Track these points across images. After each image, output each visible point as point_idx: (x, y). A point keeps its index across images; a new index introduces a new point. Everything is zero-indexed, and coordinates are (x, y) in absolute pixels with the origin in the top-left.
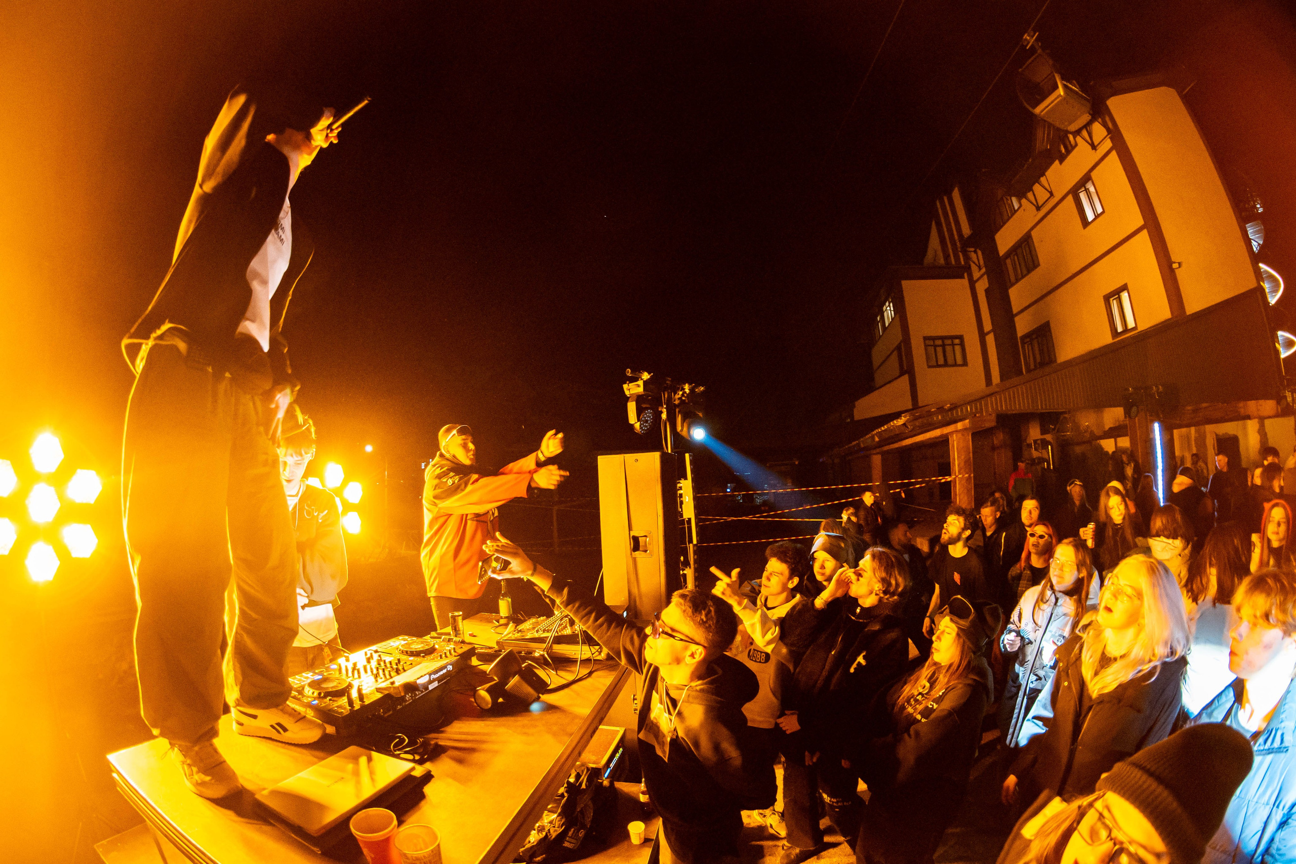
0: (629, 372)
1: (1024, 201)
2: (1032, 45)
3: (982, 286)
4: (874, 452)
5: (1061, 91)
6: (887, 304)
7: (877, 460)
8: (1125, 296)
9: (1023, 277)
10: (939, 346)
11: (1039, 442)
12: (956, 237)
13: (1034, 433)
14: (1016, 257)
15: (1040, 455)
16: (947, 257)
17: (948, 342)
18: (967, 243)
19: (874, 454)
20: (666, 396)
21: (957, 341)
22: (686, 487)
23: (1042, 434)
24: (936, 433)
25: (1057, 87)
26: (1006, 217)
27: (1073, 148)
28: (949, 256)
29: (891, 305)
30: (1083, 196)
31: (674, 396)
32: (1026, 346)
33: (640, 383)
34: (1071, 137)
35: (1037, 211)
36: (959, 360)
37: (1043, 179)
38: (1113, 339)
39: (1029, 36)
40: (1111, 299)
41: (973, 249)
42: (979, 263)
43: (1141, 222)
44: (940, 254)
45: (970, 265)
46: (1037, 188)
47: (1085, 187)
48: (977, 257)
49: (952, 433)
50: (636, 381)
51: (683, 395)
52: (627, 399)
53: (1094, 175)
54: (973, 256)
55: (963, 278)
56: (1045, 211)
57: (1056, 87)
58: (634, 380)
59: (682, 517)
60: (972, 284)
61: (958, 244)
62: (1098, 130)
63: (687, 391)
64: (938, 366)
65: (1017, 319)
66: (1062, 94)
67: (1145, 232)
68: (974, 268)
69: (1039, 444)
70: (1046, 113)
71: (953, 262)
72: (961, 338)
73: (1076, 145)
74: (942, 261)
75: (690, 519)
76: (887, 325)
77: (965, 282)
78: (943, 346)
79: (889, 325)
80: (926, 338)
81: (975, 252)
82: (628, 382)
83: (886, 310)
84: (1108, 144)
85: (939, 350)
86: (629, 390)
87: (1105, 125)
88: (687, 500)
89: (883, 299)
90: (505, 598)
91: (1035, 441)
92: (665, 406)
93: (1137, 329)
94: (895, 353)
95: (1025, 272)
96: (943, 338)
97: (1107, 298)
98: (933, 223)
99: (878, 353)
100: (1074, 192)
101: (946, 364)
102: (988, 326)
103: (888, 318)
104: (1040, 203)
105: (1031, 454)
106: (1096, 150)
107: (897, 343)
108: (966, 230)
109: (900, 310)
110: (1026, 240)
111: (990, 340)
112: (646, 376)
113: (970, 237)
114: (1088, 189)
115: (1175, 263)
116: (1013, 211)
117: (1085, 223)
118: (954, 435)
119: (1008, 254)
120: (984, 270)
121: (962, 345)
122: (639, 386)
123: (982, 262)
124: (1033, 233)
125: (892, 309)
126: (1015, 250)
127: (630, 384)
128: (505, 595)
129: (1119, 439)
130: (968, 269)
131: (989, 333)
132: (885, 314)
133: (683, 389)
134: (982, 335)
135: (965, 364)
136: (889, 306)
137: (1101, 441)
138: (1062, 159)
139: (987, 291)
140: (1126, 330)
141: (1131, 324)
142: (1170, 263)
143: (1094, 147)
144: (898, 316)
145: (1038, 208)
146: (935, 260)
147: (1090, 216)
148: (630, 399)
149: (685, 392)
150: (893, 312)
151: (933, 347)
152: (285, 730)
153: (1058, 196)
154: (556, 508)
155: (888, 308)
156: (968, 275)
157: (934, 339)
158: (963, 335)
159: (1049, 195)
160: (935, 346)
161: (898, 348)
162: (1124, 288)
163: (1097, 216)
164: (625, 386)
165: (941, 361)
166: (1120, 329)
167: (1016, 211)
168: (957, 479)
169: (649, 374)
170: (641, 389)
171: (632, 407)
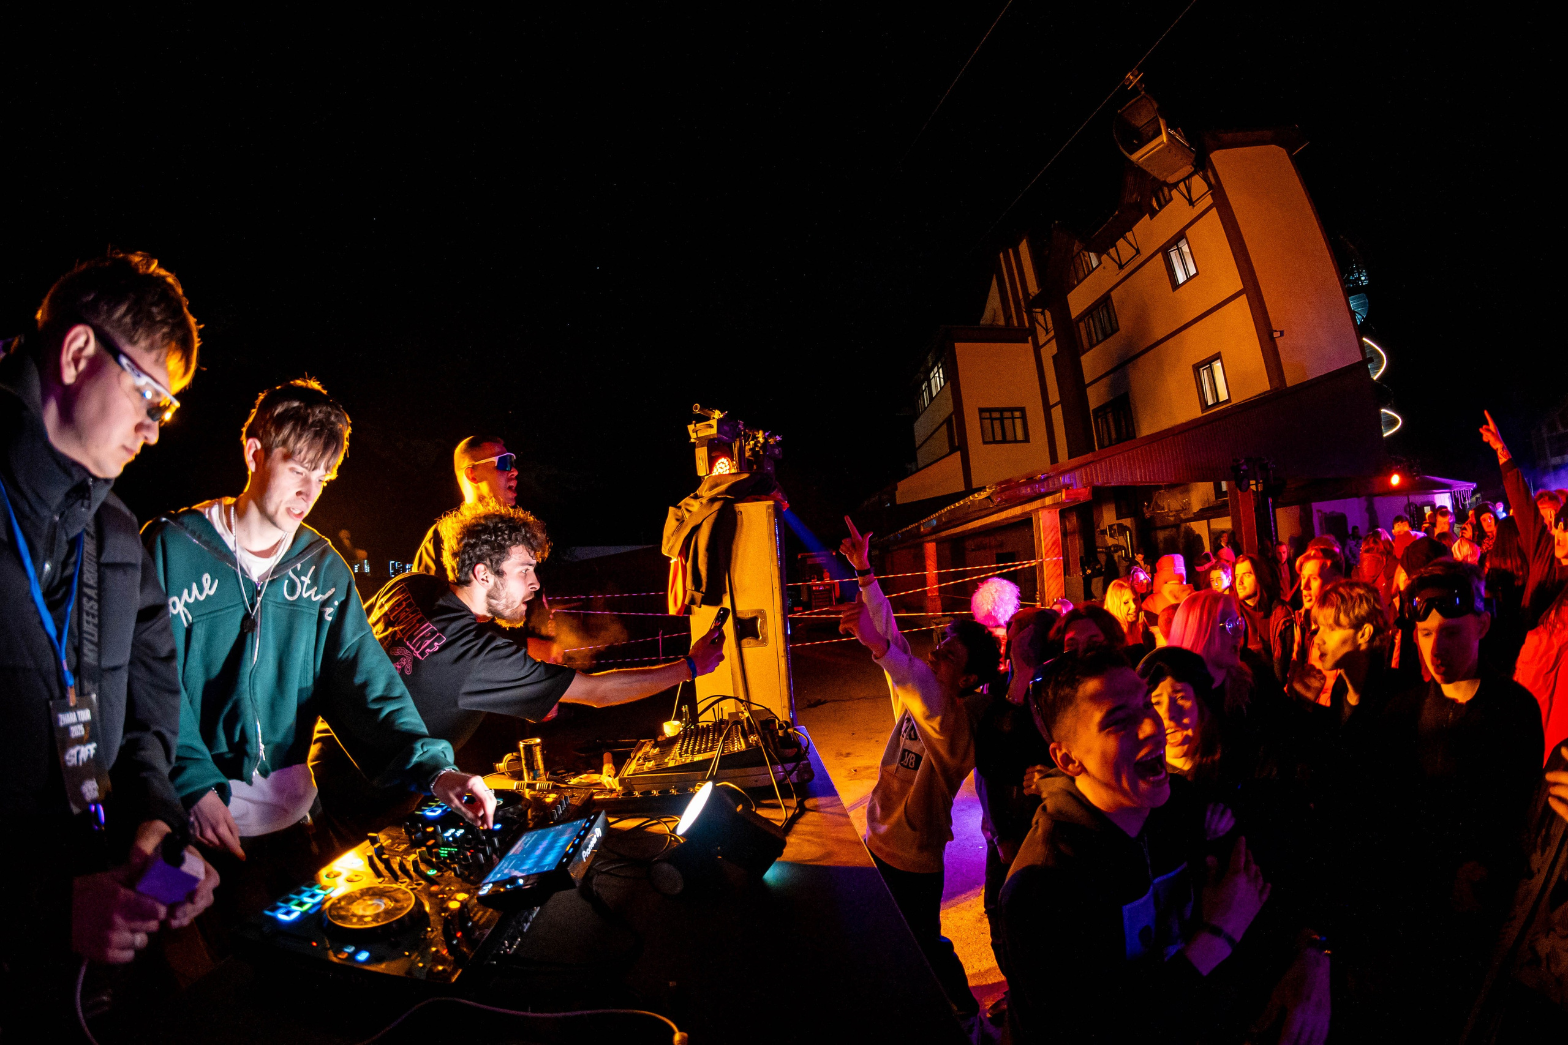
0: (697, 409)
1: (1105, 257)
2: (1135, 85)
3: (1050, 351)
4: (929, 538)
5: (1164, 138)
6: (936, 369)
7: (931, 548)
8: (1217, 366)
9: (1099, 342)
10: (997, 419)
11: (1115, 527)
12: (1021, 296)
13: (1109, 517)
14: (1091, 322)
15: (1116, 542)
16: (1008, 318)
17: (1007, 414)
18: (1033, 303)
19: (929, 542)
20: (738, 444)
21: (1017, 414)
23: (1118, 519)
24: (1017, 511)
25: (1161, 133)
26: (1081, 275)
27: (1167, 202)
28: (1011, 316)
29: (941, 370)
30: (1174, 256)
31: (746, 446)
32: (1099, 420)
33: (712, 422)
34: (1166, 190)
35: (1120, 269)
36: (1020, 436)
37: (1129, 235)
38: (1202, 413)
39: (1132, 75)
40: (1202, 369)
41: (1040, 310)
42: (1047, 326)
43: (1241, 287)
44: (1000, 313)
45: (1036, 328)
46: (1121, 243)
47: (1177, 246)
48: (1045, 319)
49: (1037, 510)
50: (706, 420)
51: (755, 445)
52: (694, 446)
53: (1188, 232)
54: (1040, 318)
55: (1027, 342)
56: (1130, 271)
57: (1159, 133)
58: (704, 418)
60: (1037, 349)
61: (1023, 303)
62: (1198, 185)
63: (761, 440)
64: (995, 442)
65: (1089, 390)
66: (1165, 141)
67: (1244, 297)
68: (1040, 332)
69: (1115, 530)
70: (1145, 160)
71: (1016, 324)
72: (1022, 410)
73: (1171, 199)
74: (1002, 322)
76: (934, 394)
77: (1029, 346)
78: (1002, 419)
79: (937, 394)
80: (982, 410)
81: (1043, 313)
82: (694, 422)
83: (934, 377)
84: (1208, 200)
85: (997, 424)
86: (696, 432)
87: (1206, 179)
89: (930, 364)
91: (1111, 527)
92: (736, 457)
93: (1231, 402)
94: (945, 426)
95: (1100, 337)
96: (1001, 410)
97: (1196, 368)
98: (994, 277)
99: (921, 428)
100: (1165, 250)
101: (1004, 441)
102: (1054, 396)
103: (936, 386)
104: (1124, 262)
105: (1105, 541)
106: (1194, 206)
107: (947, 415)
108: (1033, 289)
109: (952, 376)
110: (1105, 301)
111: (1057, 413)
112: (717, 414)
113: (1037, 296)
114: (1181, 248)
115: (1276, 331)
116: (1091, 269)
117: (1175, 285)
118: (1040, 512)
119: (1081, 317)
120: (1052, 333)
121: (1024, 418)
122: (711, 426)
123: (1050, 325)
124: (1112, 294)
125: (941, 376)
126: (1089, 312)
127: (697, 425)
129: (1212, 521)
130: (1033, 332)
131: (1055, 405)
132: (933, 381)
133: (755, 438)
134: (1047, 408)
135: (1027, 439)
136: (938, 371)
137: (1191, 523)
138: (1153, 213)
139: (1055, 358)
140: (1217, 403)
141: (1223, 395)
142: (1271, 332)
143: (1192, 203)
144: (949, 384)
145: (1121, 267)
146: (994, 321)
147: (1181, 277)
148: (698, 445)
149: (759, 442)
150: (942, 380)
151: (989, 421)
153: (1145, 254)
155: (937, 375)
156: (1032, 339)
157: (990, 410)
158: (1024, 408)
159: (1134, 252)
160: (992, 419)
161: (948, 421)
162: (1217, 357)
163: (1189, 279)
164: (691, 427)
165: (999, 437)
166: (1210, 402)
167: (1094, 269)
168: (1044, 563)
169: (722, 413)
170: (714, 431)
171: (701, 454)
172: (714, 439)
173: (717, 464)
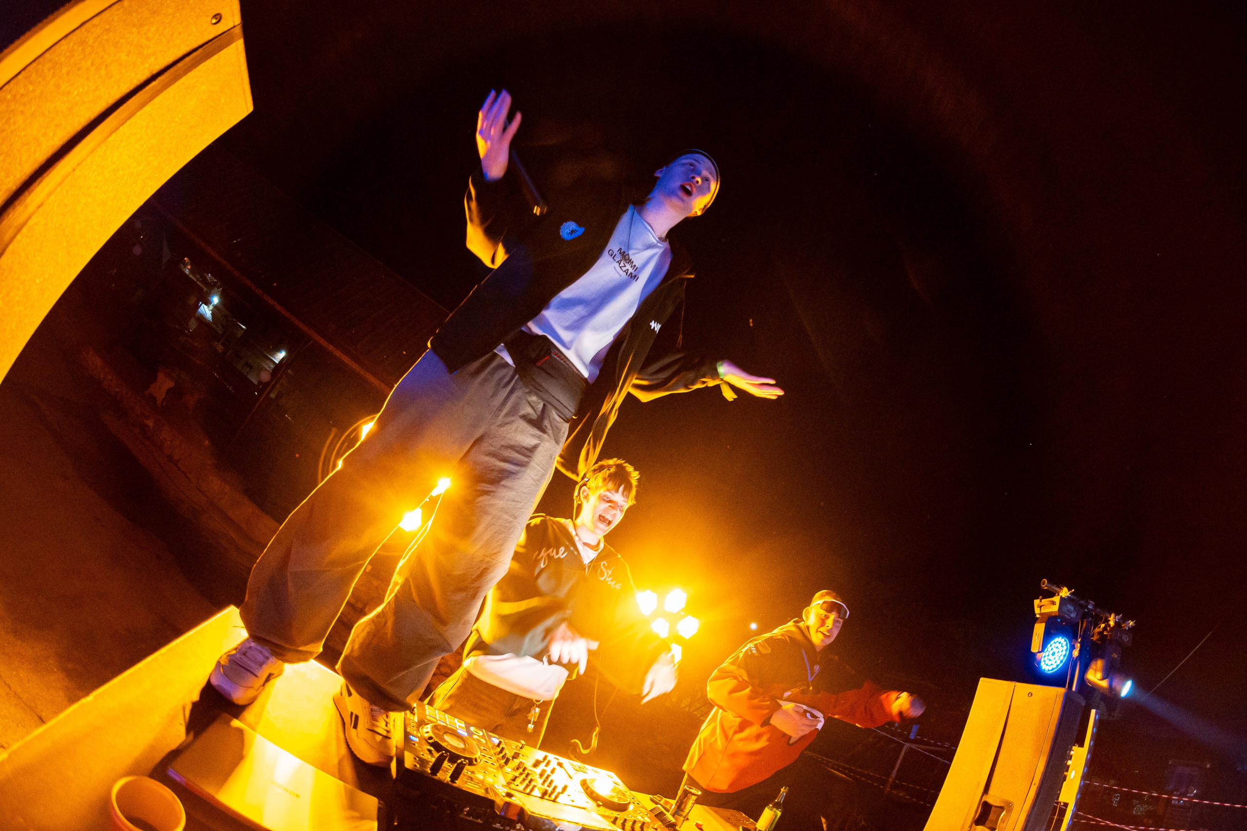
0: (1045, 584)
20: (1084, 625)
22: (1079, 757)
31: (1094, 629)
33: (1057, 599)
50: (1053, 597)
51: (1105, 629)
52: (1035, 620)
58: (1050, 594)
59: (1058, 800)
63: (1112, 623)
75: (1066, 805)
82: (1041, 597)
86: (1041, 607)
88: (1072, 777)
90: (774, 809)
92: (1080, 640)
112: (1065, 593)
122: (1053, 603)
127: (1043, 601)
128: (777, 806)
133: (1107, 621)
148: (1038, 620)
149: (1110, 625)
152: (355, 727)
154: (907, 745)
164: (1037, 602)
169: (1069, 591)
170: (1055, 608)
171: (1039, 629)
172: (1055, 617)
173: (1052, 642)
